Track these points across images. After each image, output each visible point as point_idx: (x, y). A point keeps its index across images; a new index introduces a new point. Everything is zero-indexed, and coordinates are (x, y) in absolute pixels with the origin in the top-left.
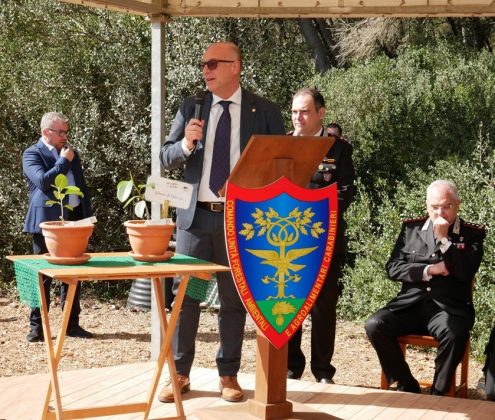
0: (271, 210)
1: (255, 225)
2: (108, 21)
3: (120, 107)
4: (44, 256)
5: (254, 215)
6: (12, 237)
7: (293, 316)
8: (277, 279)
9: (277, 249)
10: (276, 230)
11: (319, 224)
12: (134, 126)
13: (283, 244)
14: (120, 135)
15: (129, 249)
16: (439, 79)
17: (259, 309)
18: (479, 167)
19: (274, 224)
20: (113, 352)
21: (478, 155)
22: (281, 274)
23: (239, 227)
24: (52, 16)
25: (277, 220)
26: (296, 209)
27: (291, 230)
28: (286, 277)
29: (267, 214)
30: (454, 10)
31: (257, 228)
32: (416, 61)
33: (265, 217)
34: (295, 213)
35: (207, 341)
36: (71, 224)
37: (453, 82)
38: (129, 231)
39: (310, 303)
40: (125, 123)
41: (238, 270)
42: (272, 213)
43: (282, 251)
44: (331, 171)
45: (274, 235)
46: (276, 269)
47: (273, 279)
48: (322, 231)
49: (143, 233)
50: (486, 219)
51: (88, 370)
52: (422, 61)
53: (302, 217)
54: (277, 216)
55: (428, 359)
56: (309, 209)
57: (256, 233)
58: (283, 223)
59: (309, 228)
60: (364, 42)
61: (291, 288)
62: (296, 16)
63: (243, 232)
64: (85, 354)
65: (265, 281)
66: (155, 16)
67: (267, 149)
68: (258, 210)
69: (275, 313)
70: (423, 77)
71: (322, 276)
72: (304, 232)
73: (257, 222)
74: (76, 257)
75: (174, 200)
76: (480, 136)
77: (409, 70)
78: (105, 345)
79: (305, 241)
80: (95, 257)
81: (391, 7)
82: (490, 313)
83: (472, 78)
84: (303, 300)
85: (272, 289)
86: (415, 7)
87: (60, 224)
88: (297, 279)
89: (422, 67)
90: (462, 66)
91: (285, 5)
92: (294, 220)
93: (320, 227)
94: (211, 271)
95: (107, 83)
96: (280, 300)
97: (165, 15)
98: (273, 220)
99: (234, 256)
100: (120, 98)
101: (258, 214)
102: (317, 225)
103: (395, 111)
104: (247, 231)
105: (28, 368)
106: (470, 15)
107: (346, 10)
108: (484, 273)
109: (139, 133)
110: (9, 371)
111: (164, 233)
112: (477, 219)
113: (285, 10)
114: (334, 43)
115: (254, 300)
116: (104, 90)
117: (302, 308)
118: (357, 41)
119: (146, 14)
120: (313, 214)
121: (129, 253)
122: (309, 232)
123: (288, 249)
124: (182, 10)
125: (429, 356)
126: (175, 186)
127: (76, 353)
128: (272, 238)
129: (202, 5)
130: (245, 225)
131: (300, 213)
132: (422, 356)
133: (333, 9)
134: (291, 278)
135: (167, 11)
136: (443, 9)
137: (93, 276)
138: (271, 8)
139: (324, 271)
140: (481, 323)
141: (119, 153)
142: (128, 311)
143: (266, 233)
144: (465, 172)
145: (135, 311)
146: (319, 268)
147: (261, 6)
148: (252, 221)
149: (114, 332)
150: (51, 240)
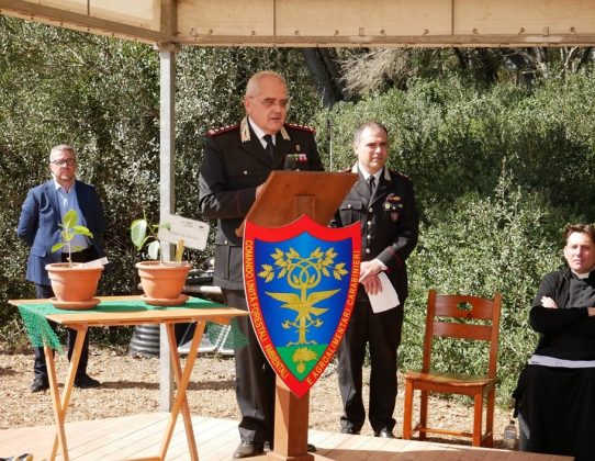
0: (292, 250)
1: (274, 267)
2: (107, 51)
3: (121, 142)
4: (50, 300)
5: (274, 256)
6: (7, 278)
7: (314, 363)
8: (298, 323)
9: (298, 292)
10: (296, 272)
11: (342, 265)
12: (135, 161)
13: (304, 287)
14: (120, 171)
15: (141, 292)
16: (450, 113)
17: (279, 356)
18: (501, 204)
19: (294, 265)
20: (117, 401)
21: (500, 191)
22: (303, 318)
23: (258, 269)
24: (49, 45)
25: (298, 261)
26: (318, 249)
27: (312, 271)
28: (308, 322)
29: (288, 254)
30: (481, 40)
31: (277, 270)
32: (427, 94)
33: (285, 258)
34: (317, 253)
35: (216, 389)
36: (80, 266)
37: (466, 117)
38: (141, 273)
39: (332, 348)
40: (126, 158)
41: (258, 315)
42: (293, 254)
43: (304, 294)
44: (398, 210)
45: (295, 277)
46: (297, 313)
47: (294, 324)
48: (344, 272)
49: (156, 275)
50: (508, 259)
51: (91, 422)
52: (433, 95)
53: (324, 258)
54: (298, 257)
55: (449, 407)
56: (331, 250)
57: (276, 275)
58: (305, 264)
59: (331, 269)
60: (372, 75)
61: (313, 333)
62: (314, 45)
63: (262, 274)
64: (86, 404)
65: (286, 326)
66: (164, 45)
67: (287, 186)
68: (278, 250)
69: (295, 360)
70: (435, 111)
71: (345, 320)
72: (327, 273)
73: (277, 263)
74: (84, 301)
75: (190, 240)
76: (503, 172)
77: (420, 105)
78: (108, 395)
79: (327, 283)
80: (105, 301)
81: (414, 37)
82: (513, 357)
83: (485, 112)
84: (325, 346)
85: (292, 335)
86: (439, 36)
87: (67, 266)
88: (319, 324)
89: (432, 100)
90: (475, 99)
91: (302, 34)
92: (315, 261)
93: (344, 268)
94: (229, 316)
95: (106, 116)
96: (301, 346)
97: (174, 43)
98: (294, 261)
99: (253, 299)
100: (121, 132)
101: (278, 255)
102: (340, 266)
103: (409, 146)
104: (267, 273)
105: (26, 419)
106: (496, 46)
107: (367, 39)
108: (507, 315)
109: (141, 169)
110: (6, 423)
111: (179, 275)
112: (499, 258)
113: (303, 39)
114: (340, 76)
115: (274, 346)
116: (103, 123)
117: (325, 354)
118: (364, 74)
119: (154, 43)
120: (335, 255)
121: (141, 297)
122: (331, 273)
123: (309, 291)
124: (193, 39)
125: (450, 403)
126: (190, 225)
127: (77, 403)
128: (293, 280)
129: (214, 34)
130: (265, 266)
131: (322, 254)
132: (443, 403)
133: (352, 39)
134: (312, 322)
135: (176, 40)
136: (469, 39)
137: (104, 322)
138: (287, 37)
139: (347, 314)
140: (504, 368)
141: (119, 189)
142: (130, 358)
143: (286, 275)
144: (486, 209)
145: (138, 357)
146: (342, 311)
147: (277, 34)
148: (271, 262)
149: (116, 380)
150: (58, 284)
